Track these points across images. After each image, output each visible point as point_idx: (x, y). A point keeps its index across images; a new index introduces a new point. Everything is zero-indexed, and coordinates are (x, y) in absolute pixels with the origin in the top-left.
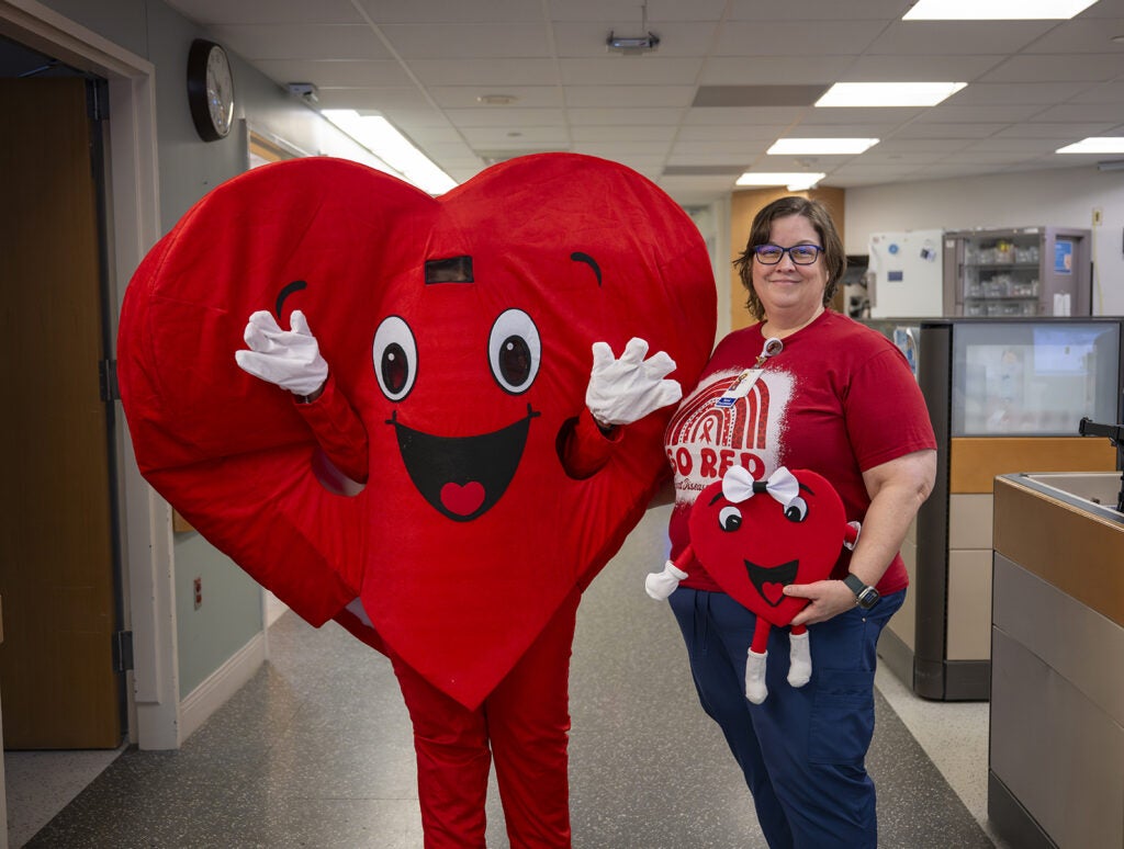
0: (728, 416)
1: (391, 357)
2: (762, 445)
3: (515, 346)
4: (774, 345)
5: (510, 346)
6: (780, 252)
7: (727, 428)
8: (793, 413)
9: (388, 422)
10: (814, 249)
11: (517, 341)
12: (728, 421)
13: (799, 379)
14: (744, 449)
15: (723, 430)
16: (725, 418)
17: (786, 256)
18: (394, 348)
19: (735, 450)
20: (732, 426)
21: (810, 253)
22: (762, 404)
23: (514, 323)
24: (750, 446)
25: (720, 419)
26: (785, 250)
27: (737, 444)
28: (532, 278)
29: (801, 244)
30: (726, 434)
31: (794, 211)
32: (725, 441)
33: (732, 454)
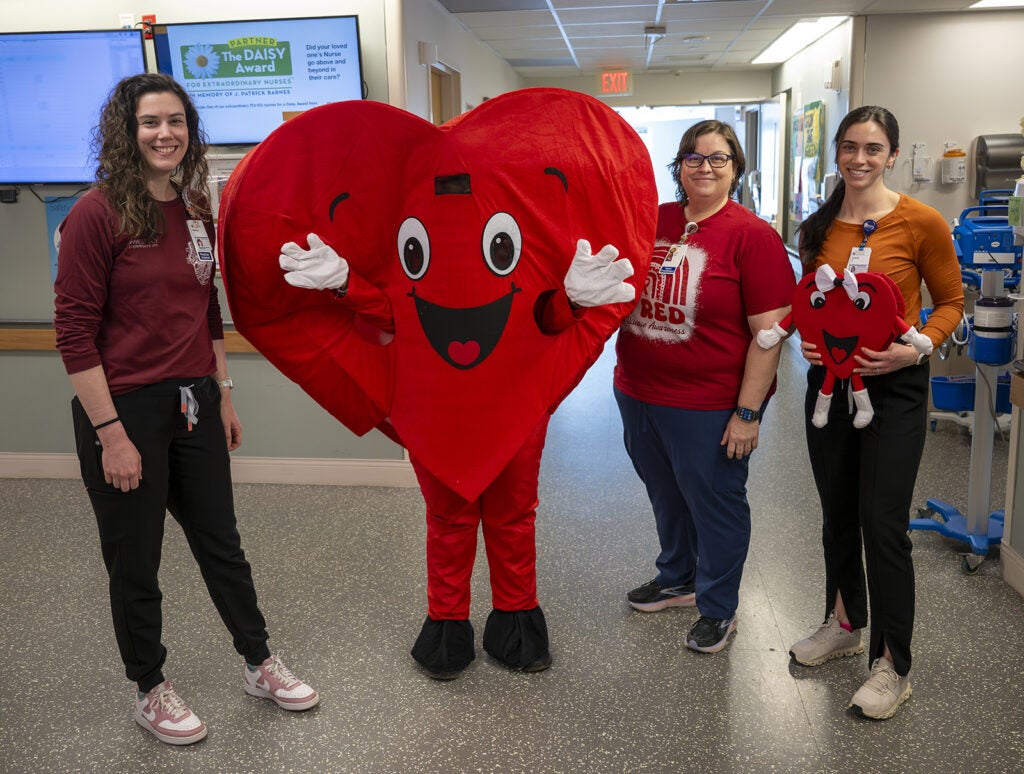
0: (660, 278)
1: (411, 247)
2: (683, 303)
3: (502, 242)
4: (692, 227)
5: (498, 241)
6: (702, 159)
7: (659, 287)
8: (705, 278)
9: (409, 295)
10: (725, 157)
11: (503, 236)
12: (660, 283)
13: (709, 256)
14: (671, 304)
15: (656, 289)
16: (658, 280)
17: (706, 161)
18: (413, 241)
19: (666, 305)
20: (663, 286)
21: (722, 159)
22: (684, 273)
23: (502, 223)
24: (675, 302)
25: (654, 280)
26: (705, 157)
27: (666, 300)
28: (514, 188)
29: (717, 153)
30: (658, 292)
31: (711, 130)
32: (658, 296)
33: (663, 306)
